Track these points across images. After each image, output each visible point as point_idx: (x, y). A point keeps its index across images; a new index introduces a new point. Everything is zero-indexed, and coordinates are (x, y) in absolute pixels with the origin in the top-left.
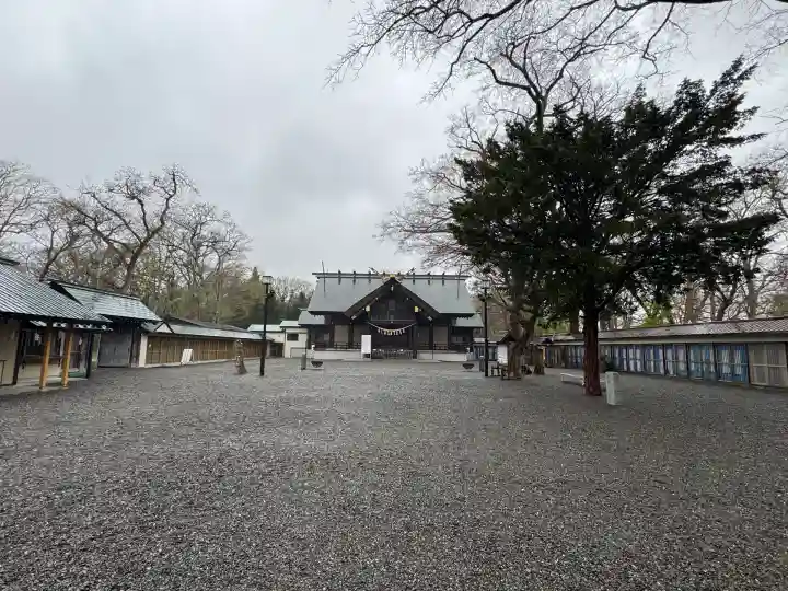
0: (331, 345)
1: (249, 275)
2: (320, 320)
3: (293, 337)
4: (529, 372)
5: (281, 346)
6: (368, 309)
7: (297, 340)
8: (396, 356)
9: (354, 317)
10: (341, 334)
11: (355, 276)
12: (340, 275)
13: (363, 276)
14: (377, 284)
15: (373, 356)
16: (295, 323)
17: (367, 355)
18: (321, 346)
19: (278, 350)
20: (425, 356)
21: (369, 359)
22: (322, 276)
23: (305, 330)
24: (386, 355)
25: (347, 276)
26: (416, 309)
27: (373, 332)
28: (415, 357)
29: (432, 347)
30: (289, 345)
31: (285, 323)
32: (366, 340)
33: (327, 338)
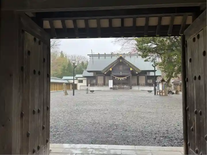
0: (96, 84)
1: (59, 55)
2: (91, 74)
3: (81, 81)
4: (173, 93)
5: (76, 85)
6: (111, 69)
7: (82, 82)
8: (123, 88)
9: (105, 73)
10: (100, 80)
11: (105, 55)
12: (99, 55)
13: (108, 55)
14: (115, 59)
15: (113, 89)
16: (81, 76)
17: (111, 88)
18: (92, 85)
19: (75, 87)
20: (135, 88)
21: (112, 90)
22: (92, 56)
23: (86, 79)
24: (119, 88)
25: (102, 55)
26: (131, 69)
27: (113, 79)
28: (131, 89)
29: (138, 84)
30: (79, 85)
31: (77, 76)
32: (111, 82)
33: (94, 81)
